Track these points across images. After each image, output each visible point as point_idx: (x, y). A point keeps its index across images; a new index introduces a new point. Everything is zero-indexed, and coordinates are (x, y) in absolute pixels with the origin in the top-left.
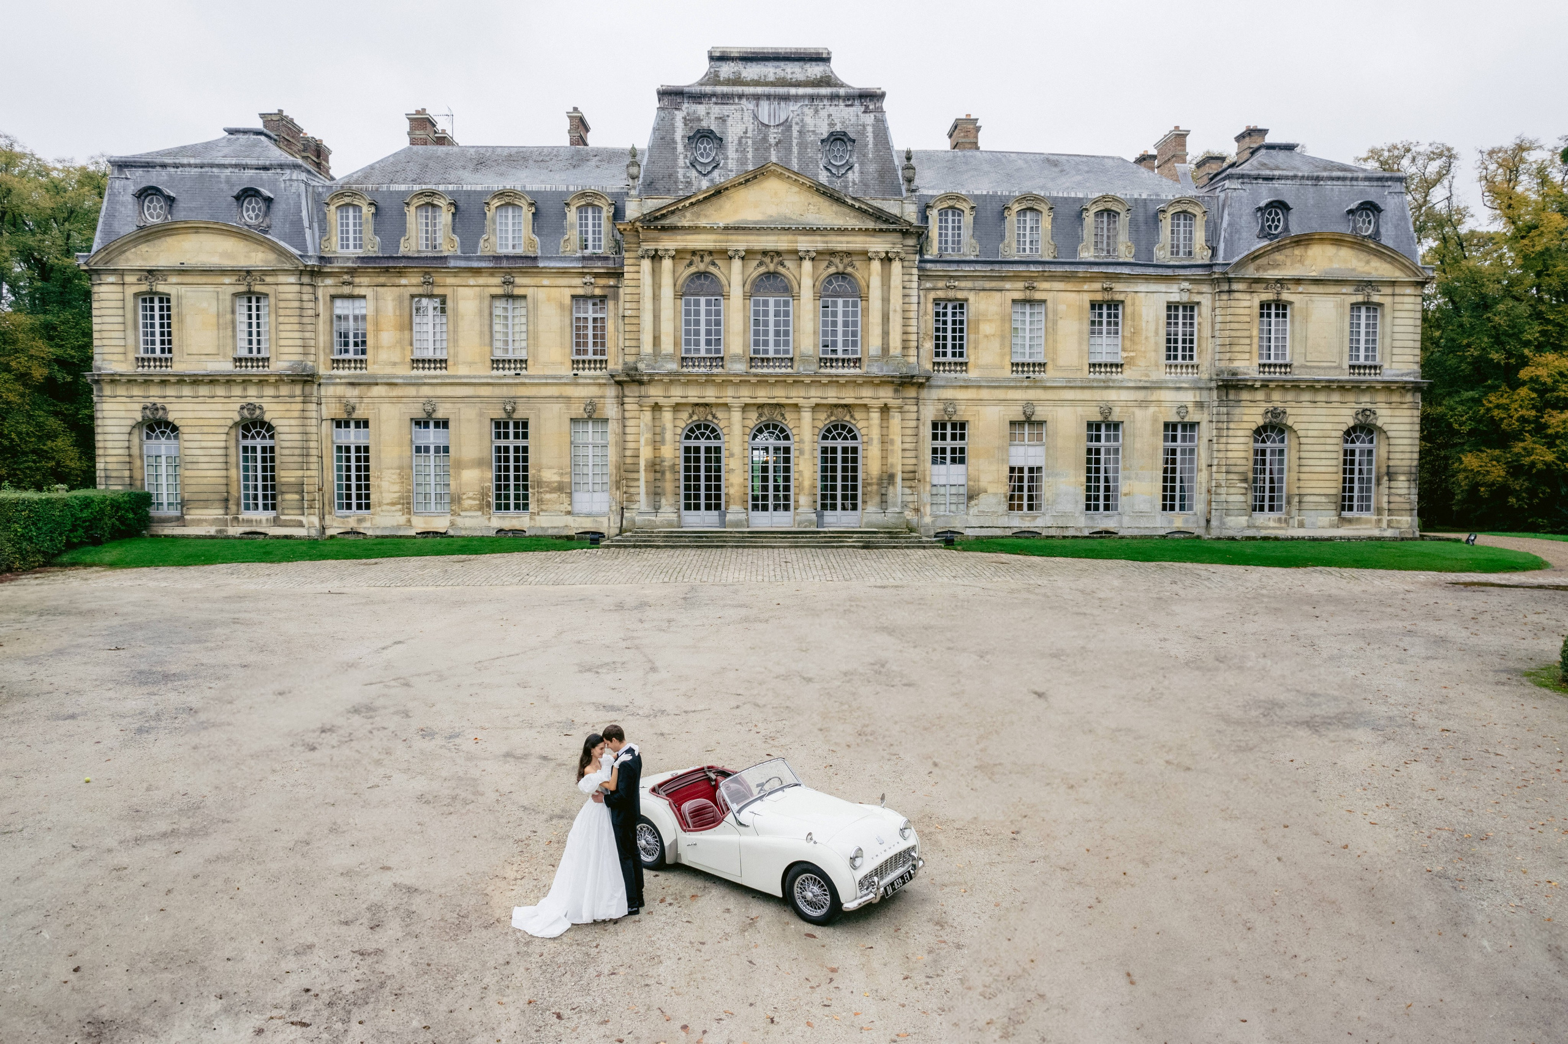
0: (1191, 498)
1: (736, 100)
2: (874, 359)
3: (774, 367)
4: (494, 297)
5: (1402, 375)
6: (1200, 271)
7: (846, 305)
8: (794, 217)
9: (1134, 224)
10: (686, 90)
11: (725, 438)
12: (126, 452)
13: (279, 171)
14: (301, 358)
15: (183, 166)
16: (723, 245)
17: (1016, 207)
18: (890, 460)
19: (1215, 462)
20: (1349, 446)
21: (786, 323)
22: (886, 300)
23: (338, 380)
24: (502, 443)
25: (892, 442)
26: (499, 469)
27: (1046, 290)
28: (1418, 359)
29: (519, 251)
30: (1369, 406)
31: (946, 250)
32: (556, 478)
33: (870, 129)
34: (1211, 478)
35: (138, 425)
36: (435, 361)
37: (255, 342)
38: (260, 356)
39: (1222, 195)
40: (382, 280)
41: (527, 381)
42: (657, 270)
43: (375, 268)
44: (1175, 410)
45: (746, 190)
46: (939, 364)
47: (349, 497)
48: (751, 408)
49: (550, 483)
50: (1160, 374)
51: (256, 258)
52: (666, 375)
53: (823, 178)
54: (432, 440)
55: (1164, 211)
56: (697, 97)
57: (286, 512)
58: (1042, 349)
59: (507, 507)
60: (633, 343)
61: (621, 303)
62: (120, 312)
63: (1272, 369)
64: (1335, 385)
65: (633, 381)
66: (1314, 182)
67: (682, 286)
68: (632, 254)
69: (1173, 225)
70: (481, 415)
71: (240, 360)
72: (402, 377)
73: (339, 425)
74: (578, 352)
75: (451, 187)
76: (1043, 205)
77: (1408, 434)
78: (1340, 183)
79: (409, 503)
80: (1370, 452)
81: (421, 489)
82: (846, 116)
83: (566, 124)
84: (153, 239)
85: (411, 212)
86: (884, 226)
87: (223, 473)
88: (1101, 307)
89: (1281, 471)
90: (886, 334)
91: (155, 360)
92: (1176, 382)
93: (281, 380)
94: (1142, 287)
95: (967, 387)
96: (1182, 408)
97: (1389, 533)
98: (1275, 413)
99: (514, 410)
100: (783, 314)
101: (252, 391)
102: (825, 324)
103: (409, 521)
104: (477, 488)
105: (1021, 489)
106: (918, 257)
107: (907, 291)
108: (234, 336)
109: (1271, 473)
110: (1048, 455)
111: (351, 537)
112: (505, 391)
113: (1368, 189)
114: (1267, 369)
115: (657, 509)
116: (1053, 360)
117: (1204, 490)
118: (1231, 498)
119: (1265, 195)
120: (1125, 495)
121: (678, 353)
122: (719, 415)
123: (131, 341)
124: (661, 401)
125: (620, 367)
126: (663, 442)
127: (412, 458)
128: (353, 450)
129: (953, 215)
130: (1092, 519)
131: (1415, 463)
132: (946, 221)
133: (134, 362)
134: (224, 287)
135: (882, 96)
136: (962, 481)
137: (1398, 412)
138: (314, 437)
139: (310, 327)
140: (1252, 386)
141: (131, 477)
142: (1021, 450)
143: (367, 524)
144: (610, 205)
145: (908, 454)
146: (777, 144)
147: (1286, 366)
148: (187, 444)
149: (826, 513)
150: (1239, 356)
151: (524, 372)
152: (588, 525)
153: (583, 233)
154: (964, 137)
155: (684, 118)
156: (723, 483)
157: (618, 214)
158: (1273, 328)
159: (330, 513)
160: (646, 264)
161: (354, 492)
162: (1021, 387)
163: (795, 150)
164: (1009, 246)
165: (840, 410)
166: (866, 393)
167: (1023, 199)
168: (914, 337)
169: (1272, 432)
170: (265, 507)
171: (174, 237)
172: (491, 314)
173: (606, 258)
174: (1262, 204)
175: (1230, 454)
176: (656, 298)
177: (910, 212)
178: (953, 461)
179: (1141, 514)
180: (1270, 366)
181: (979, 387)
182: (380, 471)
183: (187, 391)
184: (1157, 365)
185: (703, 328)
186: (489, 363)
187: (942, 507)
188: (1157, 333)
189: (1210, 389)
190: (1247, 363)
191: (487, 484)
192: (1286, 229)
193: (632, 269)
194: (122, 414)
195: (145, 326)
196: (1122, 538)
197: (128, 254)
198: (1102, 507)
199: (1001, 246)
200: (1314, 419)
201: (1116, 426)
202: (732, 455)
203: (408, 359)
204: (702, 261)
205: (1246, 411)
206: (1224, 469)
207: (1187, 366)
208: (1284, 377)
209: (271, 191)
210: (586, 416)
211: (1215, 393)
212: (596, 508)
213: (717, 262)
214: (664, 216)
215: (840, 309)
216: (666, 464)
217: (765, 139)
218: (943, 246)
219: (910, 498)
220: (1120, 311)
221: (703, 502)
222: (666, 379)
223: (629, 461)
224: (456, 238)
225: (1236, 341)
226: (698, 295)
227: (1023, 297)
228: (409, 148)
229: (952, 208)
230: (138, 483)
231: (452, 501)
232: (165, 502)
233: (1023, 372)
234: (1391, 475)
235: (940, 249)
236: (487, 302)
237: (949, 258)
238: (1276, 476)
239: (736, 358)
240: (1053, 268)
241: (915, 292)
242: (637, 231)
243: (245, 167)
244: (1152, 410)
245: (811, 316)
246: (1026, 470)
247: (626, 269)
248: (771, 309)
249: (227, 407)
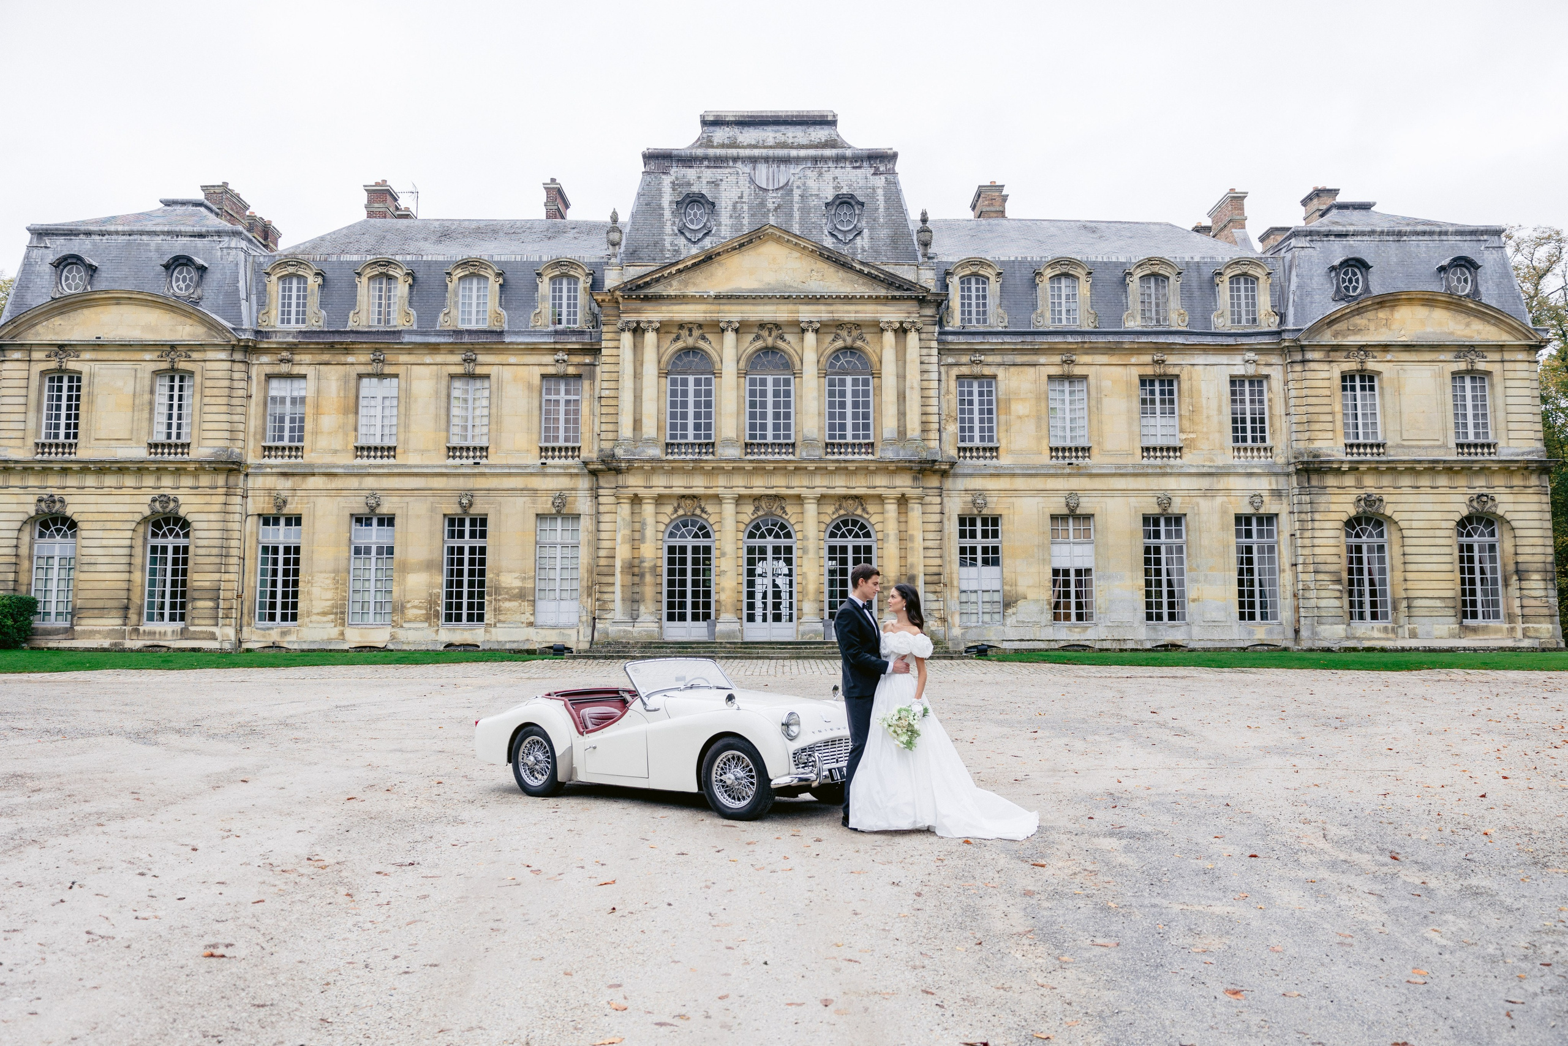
0: (1274, 605)
1: (731, 164)
2: (891, 442)
3: (773, 454)
4: (452, 377)
5: (1523, 454)
6: (1266, 339)
7: (855, 382)
8: (795, 285)
9: (1186, 291)
10: (675, 152)
11: (715, 536)
12: (12, 551)
13: (216, 238)
14: (227, 443)
15: (110, 233)
16: (715, 316)
17: (1049, 273)
18: (910, 560)
19: (1300, 560)
20: (1465, 540)
21: (787, 404)
22: (901, 377)
23: (268, 470)
24: (456, 543)
25: (912, 538)
26: (451, 573)
27: (1086, 364)
28: (1541, 435)
29: (483, 326)
30: (1485, 491)
31: (970, 321)
32: (517, 583)
33: (880, 192)
34: (1297, 580)
35: (31, 521)
36: (382, 449)
37: (174, 426)
38: (179, 442)
39: (1289, 256)
40: (326, 357)
41: (487, 470)
42: (639, 345)
43: (318, 343)
44: (1247, 500)
45: (740, 256)
46: (965, 449)
47: (273, 606)
48: (746, 501)
49: (511, 589)
50: (1227, 458)
51: (184, 331)
52: (647, 461)
53: (829, 242)
54: (374, 539)
55: (1220, 274)
56: (687, 160)
57: (196, 621)
58: (1085, 432)
59: (459, 618)
60: (611, 427)
61: (597, 383)
62: (23, 392)
63: (1362, 450)
64: (1440, 467)
65: (610, 469)
66: (1396, 238)
67: (668, 363)
68: (611, 328)
69: (1232, 290)
70: (433, 510)
71: (156, 446)
72: (343, 467)
73: (266, 522)
74: (547, 439)
75: (409, 258)
76: (1079, 270)
77: (1537, 524)
78: (1426, 238)
79: (343, 613)
80: (1492, 548)
81: (358, 597)
82: (853, 179)
83: (543, 196)
84: (68, 312)
85: (363, 283)
86: (897, 293)
87: (125, 576)
88: (1152, 383)
89: (1382, 571)
90: (902, 414)
91: (57, 446)
92: (1247, 467)
93: (203, 467)
94: (1200, 359)
95: (998, 475)
96: (1256, 498)
97: (1526, 643)
98: (1369, 501)
99: (471, 504)
100: (784, 395)
101: (167, 481)
103: (342, 634)
104: (424, 595)
105: (1067, 595)
106: (937, 329)
107: (925, 367)
108: (151, 419)
109: (1370, 573)
110: (1097, 553)
111: (273, 652)
112: (461, 483)
113: (1461, 244)
114: (1355, 450)
115: (634, 618)
116: (1099, 444)
117: (1289, 595)
118: (1323, 603)
119: (1338, 252)
120: (1194, 601)
121: (662, 439)
122: (709, 508)
123: (32, 424)
124: (641, 492)
125: (594, 455)
126: (642, 539)
127: (349, 560)
128: (281, 551)
129: (977, 283)
130: (1154, 629)
131: (1550, 559)
132: (969, 289)
133: (33, 448)
134: (144, 363)
135: (894, 156)
136: (996, 586)
137: (1521, 498)
138: (236, 535)
139: (239, 410)
140: (1339, 469)
141: (15, 581)
142: (1065, 549)
143: (293, 637)
144: (588, 275)
145: (931, 553)
146: (776, 209)
147: (1378, 446)
148: (85, 543)
150: (1320, 435)
151: (484, 461)
152: (553, 638)
153: (556, 306)
154: (989, 205)
155: (673, 183)
156: (713, 589)
157: (596, 285)
158: (1359, 402)
159: (249, 625)
160: (627, 338)
161: (279, 600)
162: (1062, 475)
163: (797, 215)
164: (1042, 315)
165: (850, 502)
166: (880, 481)
167: (1056, 263)
168: (935, 418)
169: (1368, 524)
170: (172, 618)
171: (92, 309)
172: (449, 396)
173: (582, 333)
174: (1336, 262)
175: (1317, 551)
176: (637, 376)
177: (928, 279)
178: (986, 562)
179: (1214, 624)
180: (1358, 446)
181: (1013, 475)
182: (312, 575)
183: (90, 481)
184: (1222, 448)
185: (691, 410)
186: (444, 451)
187: (974, 618)
188: (1220, 411)
189: (1288, 475)
190: (1330, 443)
191: (436, 591)
192: (1367, 289)
193: (611, 344)
194: (14, 507)
195: (50, 408)
196: (1192, 650)
197: (38, 327)
198: (1165, 617)
199: (1033, 316)
200: (1418, 507)
201: (1178, 519)
202: (723, 554)
203: (351, 447)
204: (690, 335)
205: (1334, 499)
206: (1311, 568)
207: (1259, 449)
208: (1376, 458)
209: (205, 261)
210: (554, 511)
211: (1294, 480)
212: (563, 619)
213: (708, 336)
214: (647, 285)
215: (849, 388)
216: (646, 564)
217: (762, 204)
218: (967, 317)
219: (935, 606)
220: (1175, 388)
221: (689, 611)
222: (647, 466)
223: (603, 562)
224: (413, 312)
225: (1315, 418)
226: (685, 373)
227: (1061, 373)
228: (365, 221)
229: (975, 274)
230: (24, 588)
231: (394, 610)
232: (53, 611)
233: (1064, 457)
234: (1521, 574)
235: (963, 320)
236: (444, 382)
237: (973, 329)
238: (1376, 577)
239: (728, 442)
240: (1093, 339)
241: (935, 368)
242: (617, 302)
243: (178, 234)
244: (1219, 500)
245: (815, 394)
246: (1072, 573)
247: (604, 344)
248: (770, 388)
249: (136, 499)
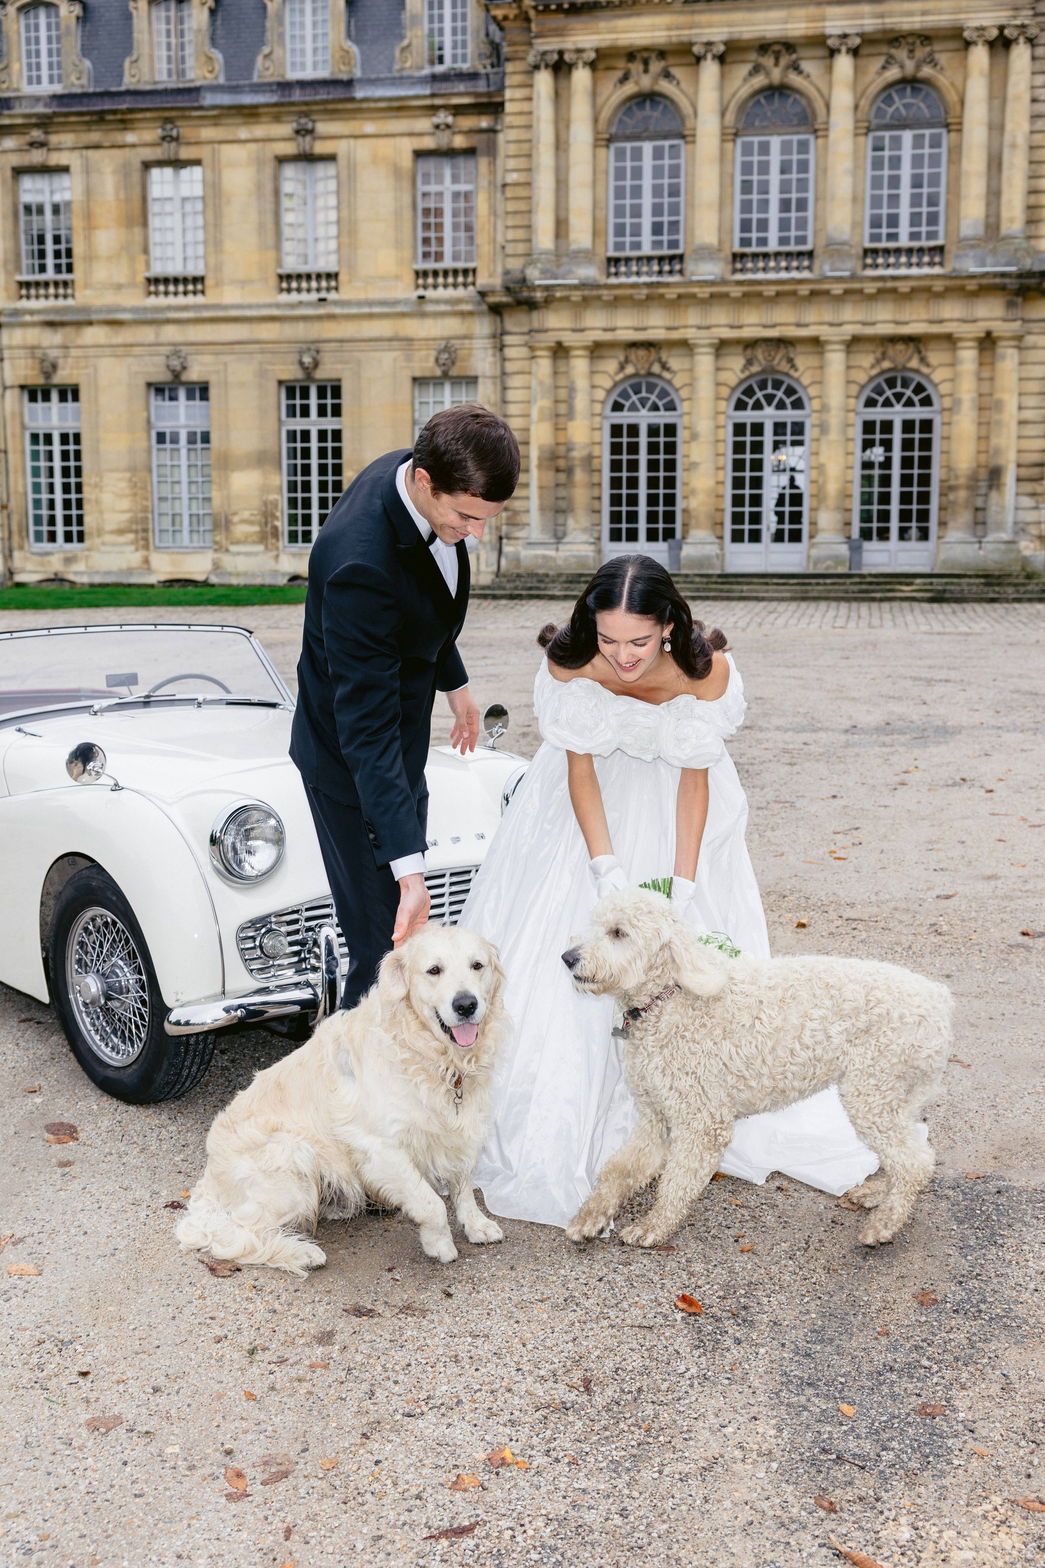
2: (971, 243)
3: (777, 269)
4: (281, 160)
7: (918, 142)
11: (683, 407)
16: (685, 36)
18: (994, 441)
21: (803, 185)
22: (997, 127)
23: (28, 318)
24: (298, 424)
25: (998, 406)
26: (293, 471)
29: (323, 73)
36: (185, 281)
40: (95, 136)
41: (337, 311)
42: (563, 93)
43: (81, 114)
47: (52, 520)
48: (732, 350)
52: (577, 287)
54: (182, 420)
59: (307, 538)
60: (521, 234)
61: (500, 161)
65: (520, 303)
67: (610, 122)
68: (519, 65)
70: (262, 374)
72: (131, 310)
73: (32, 397)
74: (425, 258)
79: (146, 531)
81: (166, 507)
85: (140, 11)
90: (994, 195)
99: (316, 364)
100: (797, 168)
102: (877, 183)
103: (146, 561)
104: (256, 503)
111: (53, 586)
112: (300, 331)
115: (559, 537)
121: (600, 250)
122: (675, 363)
124: (568, 338)
125: (497, 282)
126: (570, 414)
127: (149, 451)
128: (56, 439)
143: (80, 567)
145: (1030, 430)
149: (867, 545)
151: (332, 296)
153: (435, 33)
156: (679, 491)
159: (21, 548)
160: (544, 80)
161: (59, 512)
165: (900, 347)
166: (952, 310)
172: (277, 192)
173: (473, 76)
176: (561, 145)
182: (99, 474)
185: (647, 201)
186: (273, 281)
191: (273, 497)
193: (519, 93)
202: (694, 437)
203: (140, 278)
204: (646, 71)
210: (439, 373)
213: (675, 71)
215: (907, 152)
216: (576, 453)
219: (1031, 516)
221: (642, 526)
222: (576, 296)
224: (218, 55)
226: (638, 138)
231: (216, 526)
236: (269, 170)
239: (706, 253)
245: (850, 168)
247: (508, 94)
248: (775, 159)
